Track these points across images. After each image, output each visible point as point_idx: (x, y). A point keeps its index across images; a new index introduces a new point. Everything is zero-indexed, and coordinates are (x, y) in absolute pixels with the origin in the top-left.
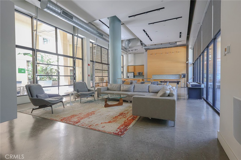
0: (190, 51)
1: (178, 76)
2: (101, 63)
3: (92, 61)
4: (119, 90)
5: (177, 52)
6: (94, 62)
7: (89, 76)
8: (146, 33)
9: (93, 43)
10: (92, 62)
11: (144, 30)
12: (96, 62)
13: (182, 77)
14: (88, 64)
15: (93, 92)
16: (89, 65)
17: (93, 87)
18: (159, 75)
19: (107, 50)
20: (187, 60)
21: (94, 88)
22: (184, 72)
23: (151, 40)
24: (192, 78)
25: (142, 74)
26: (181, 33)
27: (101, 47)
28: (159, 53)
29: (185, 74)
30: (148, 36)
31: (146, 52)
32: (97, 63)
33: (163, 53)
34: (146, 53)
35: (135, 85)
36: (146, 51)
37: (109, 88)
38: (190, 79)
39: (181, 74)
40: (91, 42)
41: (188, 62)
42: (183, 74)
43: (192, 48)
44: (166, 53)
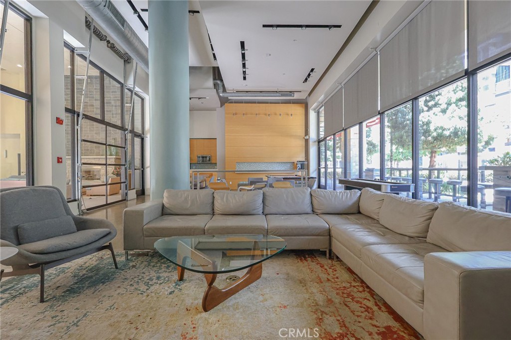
0: (312, 115)
1: (289, 165)
2: (102, 121)
3: (71, 111)
4: (209, 210)
5: (288, 115)
6: (78, 115)
7: (59, 162)
8: (243, 56)
9: (72, 50)
10: (69, 115)
11: (242, 44)
12: (86, 117)
13: (298, 168)
14: (57, 119)
15: (106, 230)
16: (59, 121)
17: (75, 200)
18: (251, 163)
19: (119, 86)
20: (307, 132)
21: (76, 203)
22: (302, 158)
23: (245, 78)
24: (316, 170)
25: (209, 160)
26: (312, 70)
27: (103, 72)
28: (252, 114)
29: (304, 162)
30: (244, 66)
31: (221, 107)
32: (88, 121)
33: (259, 114)
34: (220, 110)
35: (267, 194)
36: (222, 105)
37: (166, 205)
38: (314, 172)
39: (296, 163)
40: (67, 45)
41: (309, 137)
42: (299, 162)
43: (316, 110)
44: (266, 114)
